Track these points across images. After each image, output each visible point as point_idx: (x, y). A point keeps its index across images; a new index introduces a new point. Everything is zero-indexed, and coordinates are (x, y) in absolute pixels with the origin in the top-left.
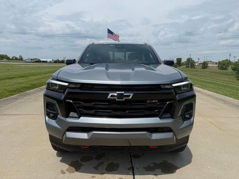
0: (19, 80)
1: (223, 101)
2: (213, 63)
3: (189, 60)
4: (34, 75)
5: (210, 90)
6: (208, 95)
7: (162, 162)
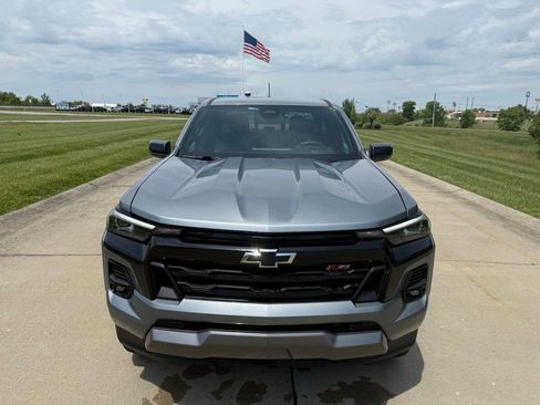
0: (44, 163)
1: (503, 218)
2: (488, 114)
3: (431, 106)
4: (78, 149)
5: (475, 192)
6: (470, 204)
7: (359, 380)
